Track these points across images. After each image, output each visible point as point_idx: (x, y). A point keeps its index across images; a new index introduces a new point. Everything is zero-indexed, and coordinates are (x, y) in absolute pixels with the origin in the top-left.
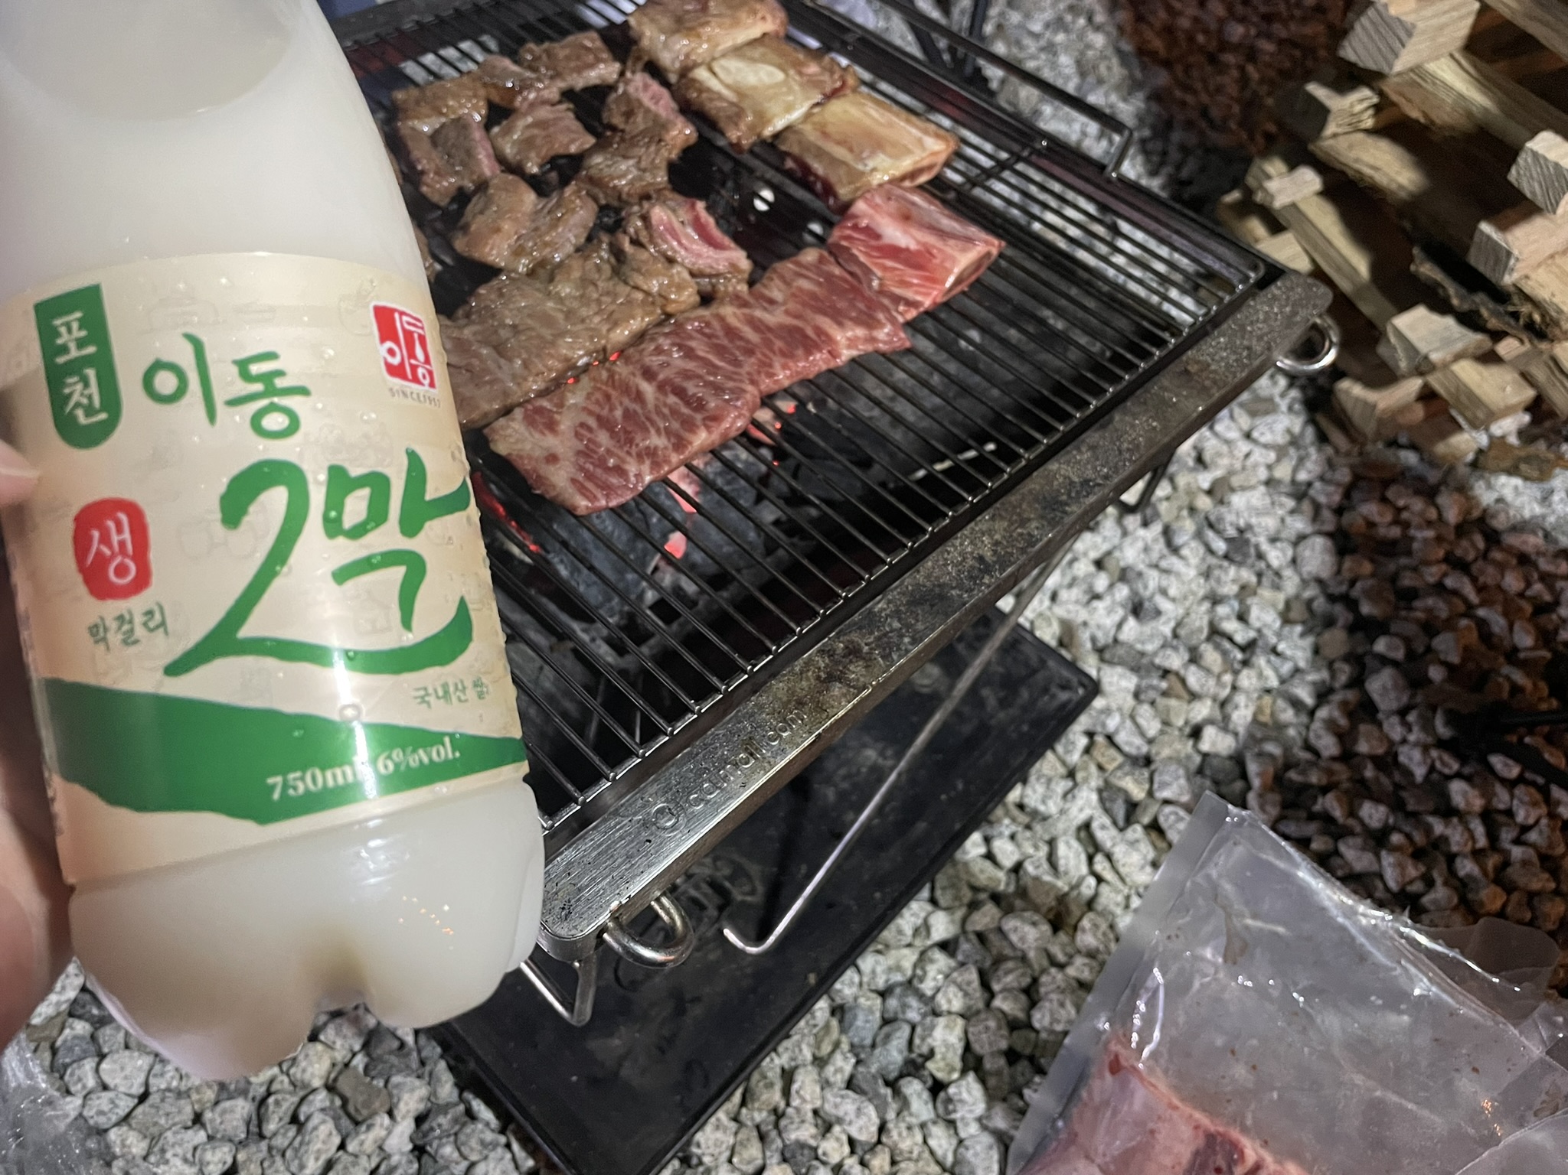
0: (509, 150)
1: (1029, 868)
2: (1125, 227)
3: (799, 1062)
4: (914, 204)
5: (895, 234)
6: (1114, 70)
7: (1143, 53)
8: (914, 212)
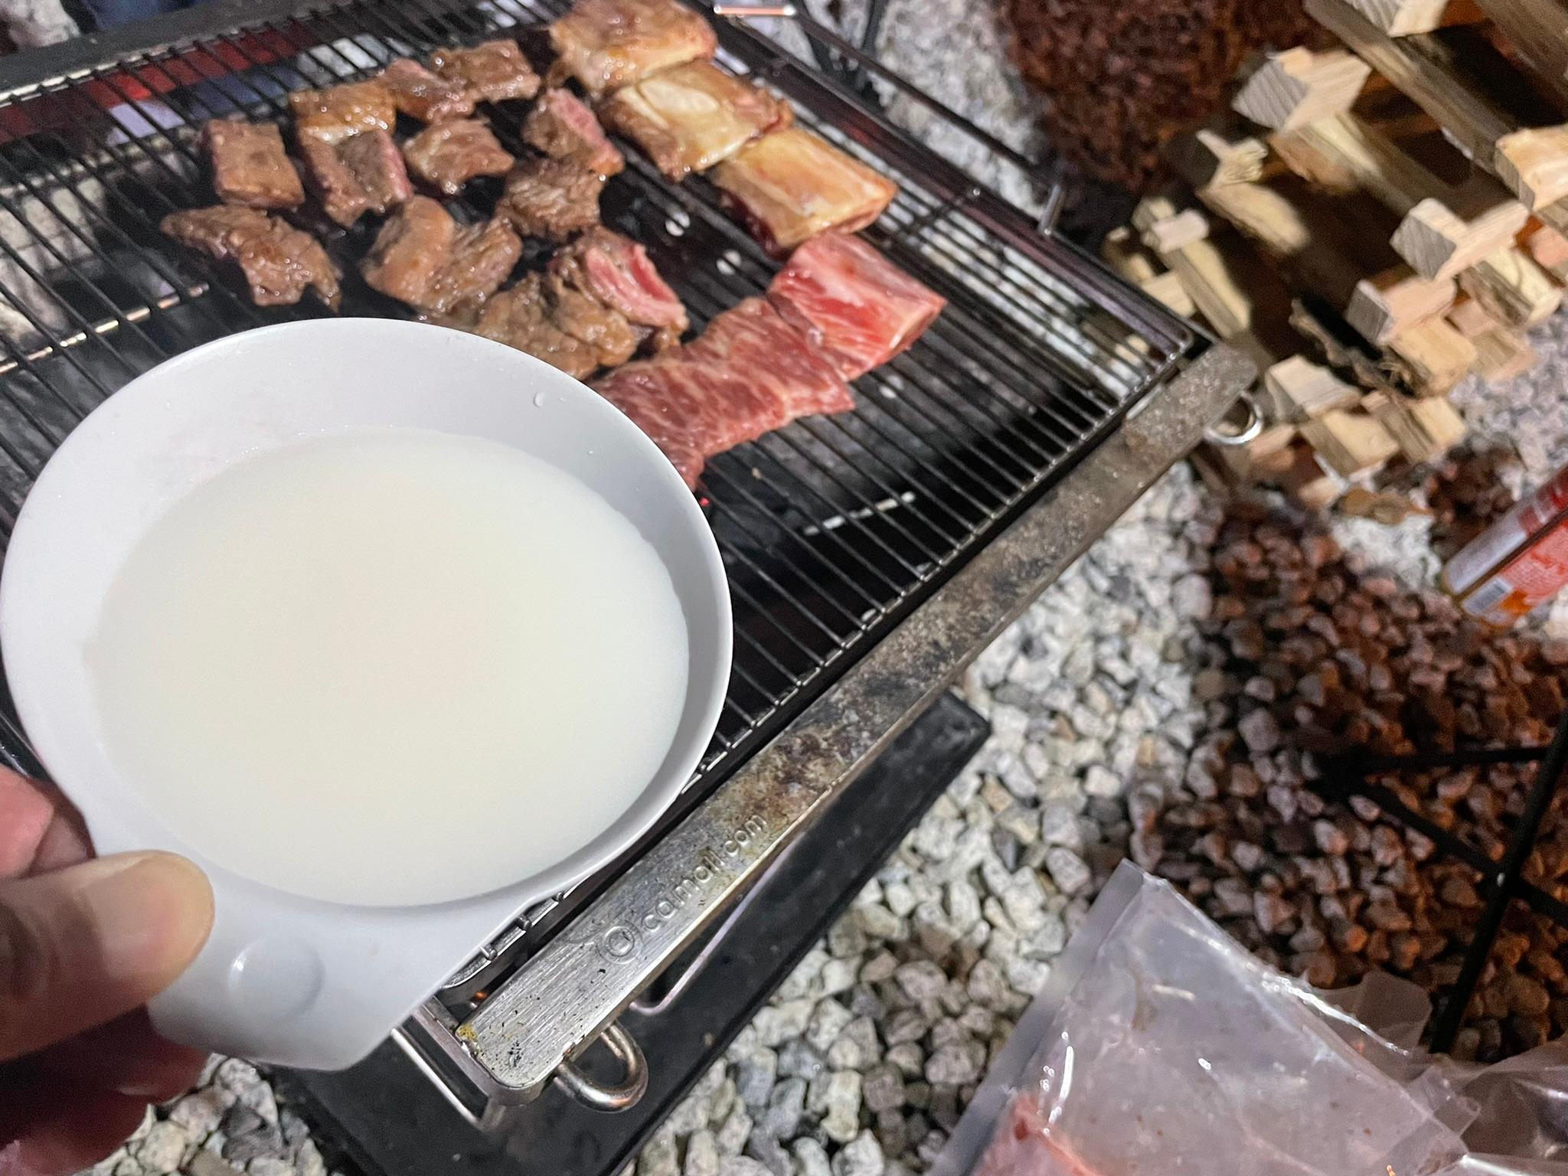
0: (425, 165)
1: (923, 914)
2: (1011, 255)
3: (694, 1127)
4: (856, 256)
5: (839, 288)
6: (1001, 94)
7: (1028, 77)
8: (858, 266)
